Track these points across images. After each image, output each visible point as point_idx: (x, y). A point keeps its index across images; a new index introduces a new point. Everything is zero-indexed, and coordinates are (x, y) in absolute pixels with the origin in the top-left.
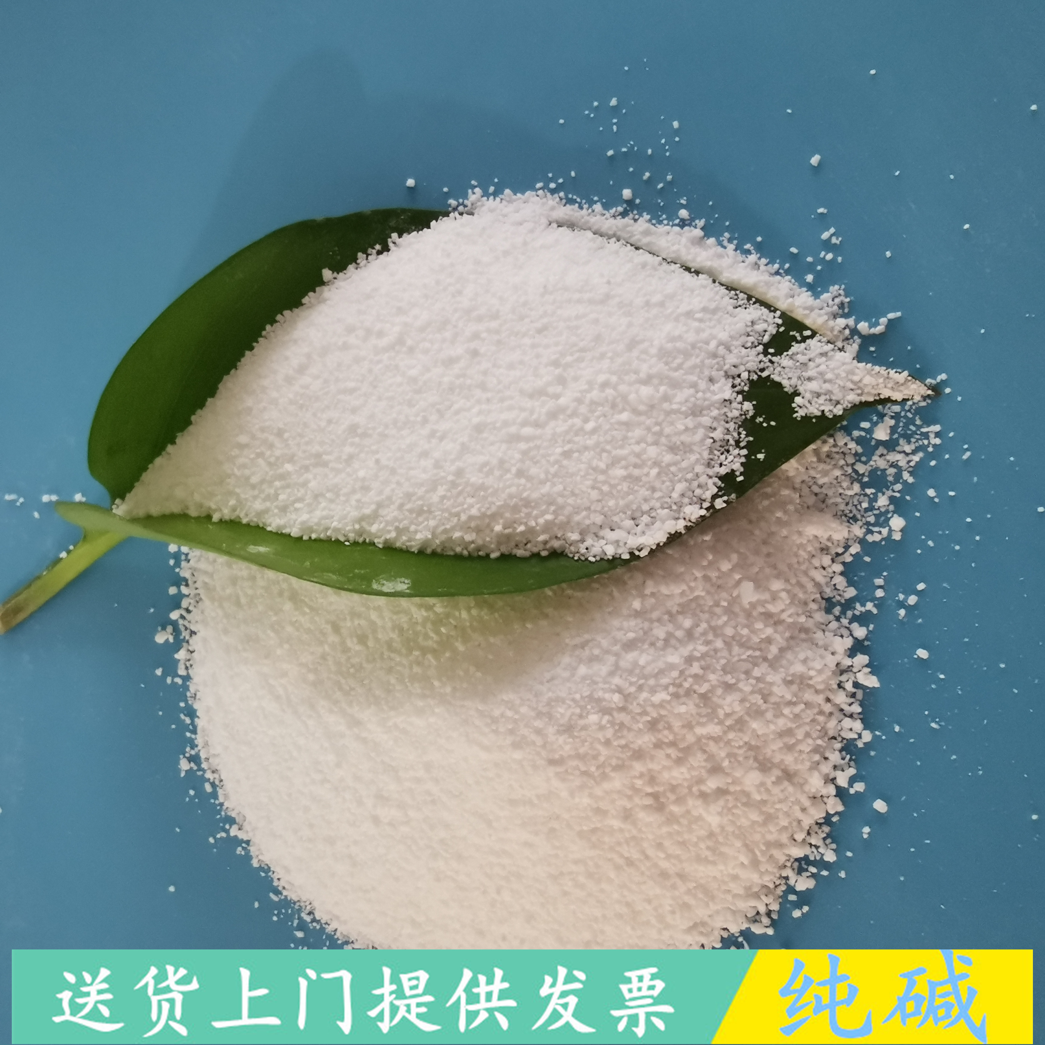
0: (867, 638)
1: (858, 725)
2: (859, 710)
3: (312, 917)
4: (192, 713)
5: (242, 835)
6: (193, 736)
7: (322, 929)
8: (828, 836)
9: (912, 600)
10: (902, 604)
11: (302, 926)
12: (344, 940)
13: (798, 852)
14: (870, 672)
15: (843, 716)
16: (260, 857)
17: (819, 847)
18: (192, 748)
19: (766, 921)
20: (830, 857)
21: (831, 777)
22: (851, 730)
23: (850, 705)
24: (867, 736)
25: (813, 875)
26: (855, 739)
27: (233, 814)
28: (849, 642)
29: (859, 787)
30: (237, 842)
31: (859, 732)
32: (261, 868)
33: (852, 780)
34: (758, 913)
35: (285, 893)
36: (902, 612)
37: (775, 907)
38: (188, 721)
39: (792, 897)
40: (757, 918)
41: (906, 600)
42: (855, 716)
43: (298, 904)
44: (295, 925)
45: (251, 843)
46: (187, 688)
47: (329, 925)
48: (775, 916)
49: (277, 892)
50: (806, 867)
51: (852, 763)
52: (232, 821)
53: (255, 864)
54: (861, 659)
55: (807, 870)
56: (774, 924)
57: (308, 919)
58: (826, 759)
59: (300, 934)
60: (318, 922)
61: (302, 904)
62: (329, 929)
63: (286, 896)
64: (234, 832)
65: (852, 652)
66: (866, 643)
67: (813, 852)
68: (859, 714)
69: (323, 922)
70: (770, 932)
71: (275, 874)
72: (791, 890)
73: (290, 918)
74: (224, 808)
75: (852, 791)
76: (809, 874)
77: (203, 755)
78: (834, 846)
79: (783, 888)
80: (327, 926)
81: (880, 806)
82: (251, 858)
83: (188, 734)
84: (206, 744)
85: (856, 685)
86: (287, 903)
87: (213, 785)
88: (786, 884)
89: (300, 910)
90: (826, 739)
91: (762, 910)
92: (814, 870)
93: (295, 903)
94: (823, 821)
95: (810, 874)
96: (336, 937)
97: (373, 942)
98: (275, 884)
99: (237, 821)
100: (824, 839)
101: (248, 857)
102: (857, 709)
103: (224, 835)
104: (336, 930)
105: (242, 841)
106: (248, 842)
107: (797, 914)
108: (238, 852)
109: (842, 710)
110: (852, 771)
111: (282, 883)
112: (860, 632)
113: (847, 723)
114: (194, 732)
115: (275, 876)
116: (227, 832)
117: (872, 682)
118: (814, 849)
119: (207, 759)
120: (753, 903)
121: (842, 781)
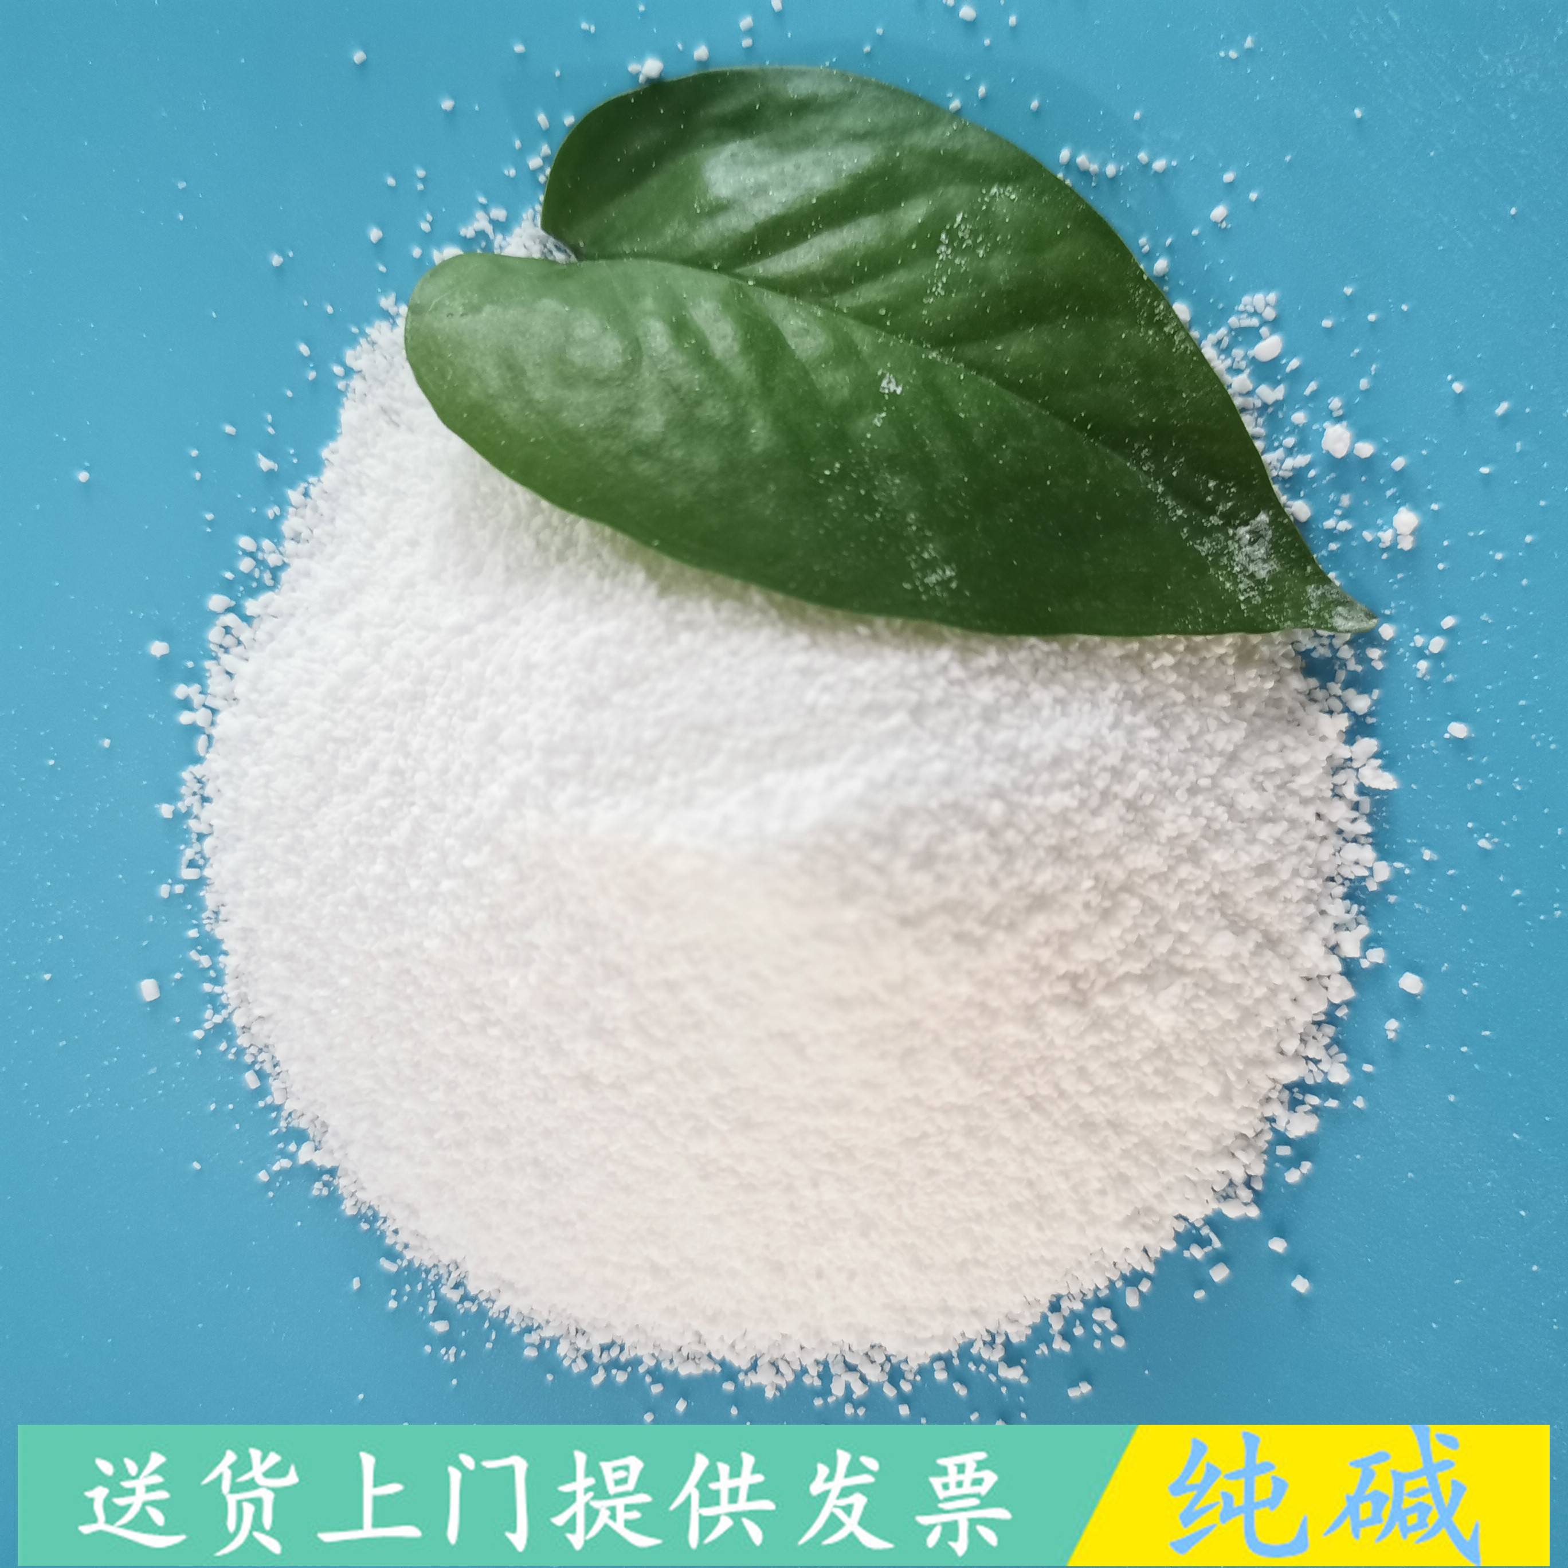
0: (1370, 714)
1: (1367, 854)
2: (1367, 829)
3: (461, 1291)
4: (211, 946)
5: (321, 1160)
6: (218, 990)
7: (482, 1313)
8: (1335, 1041)
9: (1437, 644)
10: (1420, 653)
11: (443, 1311)
12: (523, 1325)
13: (1290, 1073)
14: (1380, 767)
15: (1343, 843)
16: (360, 1195)
17: (1320, 1061)
18: (216, 1011)
19: (1245, 1195)
20: (1340, 1075)
21: (1332, 943)
22: (1357, 863)
23: (1354, 820)
24: (1383, 872)
25: (1315, 1110)
26: (1364, 878)
27: (303, 1124)
28: (1343, 722)
29: (1377, 955)
30: (313, 1173)
31: (1370, 865)
32: (358, 1217)
33: (1367, 944)
34: (1231, 1183)
35: (408, 1255)
36: (1423, 665)
37: (1258, 1169)
38: (205, 961)
39: (1284, 1151)
40: (1231, 1191)
41: (1426, 646)
42: (1363, 840)
43: (434, 1272)
44: (431, 1310)
45: (339, 1173)
46: (200, 905)
47: (494, 1302)
48: (1258, 1186)
49: (392, 1255)
50: (1300, 1097)
51: (1362, 918)
52: (300, 1136)
53: (348, 1208)
54: (1367, 745)
55: (1303, 1103)
56: (1258, 1199)
57: (455, 1296)
58: (1323, 913)
59: (440, 1327)
60: (473, 1299)
61: (443, 1271)
62: (494, 1311)
63: (411, 1262)
64: (305, 1154)
65: (1350, 737)
66: (1370, 720)
67: (1311, 1071)
68: (1367, 835)
69: (482, 1297)
70: (1254, 1212)
71: (388, 1223)
72: (1281, 1139)
73: (421, 1299)
74: (284, 1114)
75: (1365, 964)
76: (1308, 1108)
77: (239, 1020)
78: (1343, 1057)
79: (1269, 1136)
80: (489, 1305)
81: (1411, 983)
82: (340, 1200)
83: (207, 987)
84: (243, 1000)
85: (1362, 790)
86: (413, 1273)
87: (261, 1075)
88: (1273, 1129)
89: (436, 1284)
90: (1320, 881)
91: (1239, 1176)
92: (1314, 1100)
93: (428, 1272)
94: (1322, 1018)
95: (1310, 1108)
96: (508, 1322)
97: (577, 1321)
98: (389, 1241)
99: (311, 1132)
100: (1327, 1047)
101: (334, 1199)
102: (1364, 827)
103: (285, 1163)
104: (507, 1310)
105: (324, 1171)
106: (332, 1172)
107: (1293, 1177)
108: (315, 1192)
109: (1340, 832)
110: (1364, 930)
111: (403, 1237)
112: (1361, 704)
113: (1352, 852)
114: (217, 981)
115: (389, 1227)
116: (292, 1156)
117: (1386, 781)
118: (1312, 1066)
119: (245, 1029)
120: (1225, 1165)
121: (1351, 948)
